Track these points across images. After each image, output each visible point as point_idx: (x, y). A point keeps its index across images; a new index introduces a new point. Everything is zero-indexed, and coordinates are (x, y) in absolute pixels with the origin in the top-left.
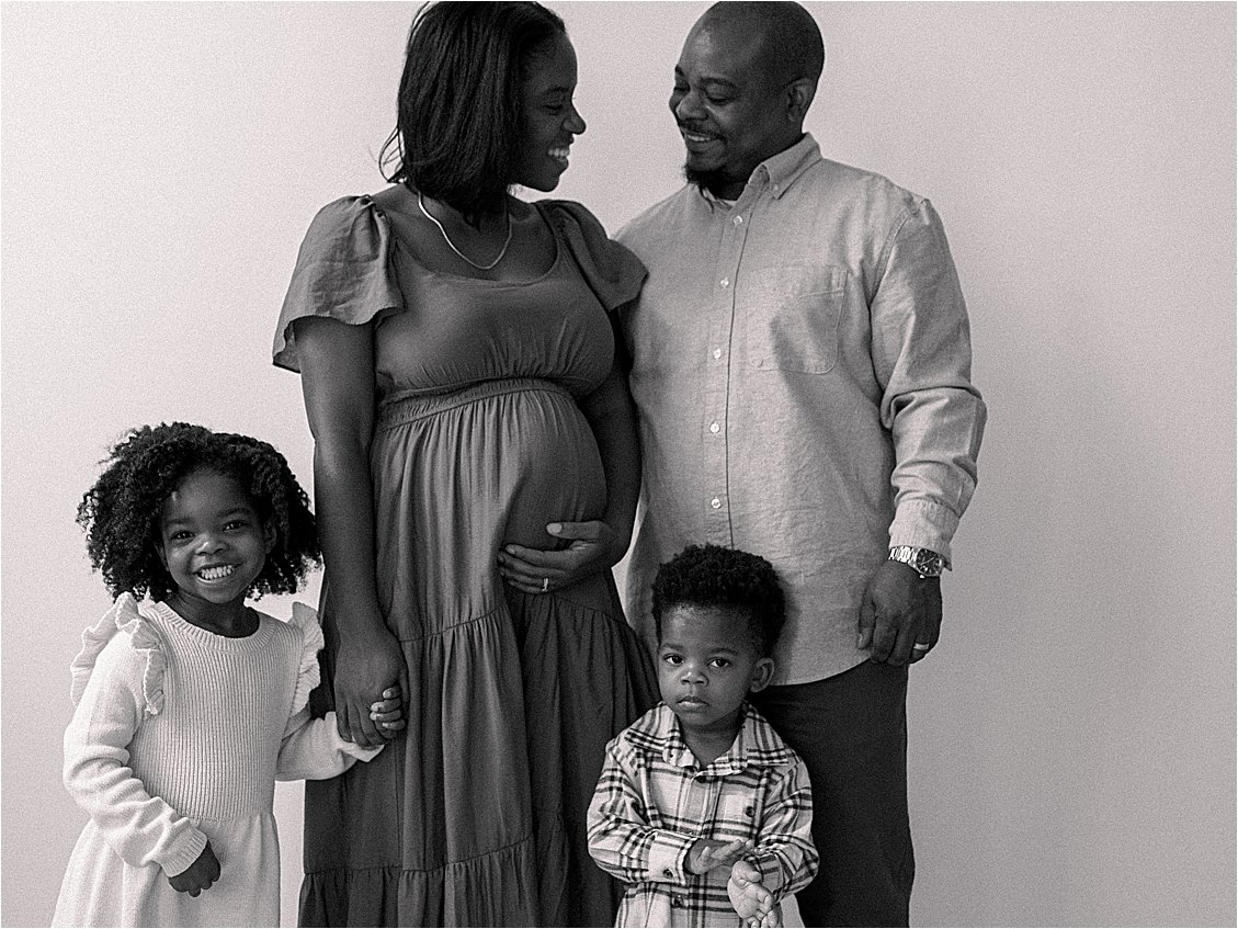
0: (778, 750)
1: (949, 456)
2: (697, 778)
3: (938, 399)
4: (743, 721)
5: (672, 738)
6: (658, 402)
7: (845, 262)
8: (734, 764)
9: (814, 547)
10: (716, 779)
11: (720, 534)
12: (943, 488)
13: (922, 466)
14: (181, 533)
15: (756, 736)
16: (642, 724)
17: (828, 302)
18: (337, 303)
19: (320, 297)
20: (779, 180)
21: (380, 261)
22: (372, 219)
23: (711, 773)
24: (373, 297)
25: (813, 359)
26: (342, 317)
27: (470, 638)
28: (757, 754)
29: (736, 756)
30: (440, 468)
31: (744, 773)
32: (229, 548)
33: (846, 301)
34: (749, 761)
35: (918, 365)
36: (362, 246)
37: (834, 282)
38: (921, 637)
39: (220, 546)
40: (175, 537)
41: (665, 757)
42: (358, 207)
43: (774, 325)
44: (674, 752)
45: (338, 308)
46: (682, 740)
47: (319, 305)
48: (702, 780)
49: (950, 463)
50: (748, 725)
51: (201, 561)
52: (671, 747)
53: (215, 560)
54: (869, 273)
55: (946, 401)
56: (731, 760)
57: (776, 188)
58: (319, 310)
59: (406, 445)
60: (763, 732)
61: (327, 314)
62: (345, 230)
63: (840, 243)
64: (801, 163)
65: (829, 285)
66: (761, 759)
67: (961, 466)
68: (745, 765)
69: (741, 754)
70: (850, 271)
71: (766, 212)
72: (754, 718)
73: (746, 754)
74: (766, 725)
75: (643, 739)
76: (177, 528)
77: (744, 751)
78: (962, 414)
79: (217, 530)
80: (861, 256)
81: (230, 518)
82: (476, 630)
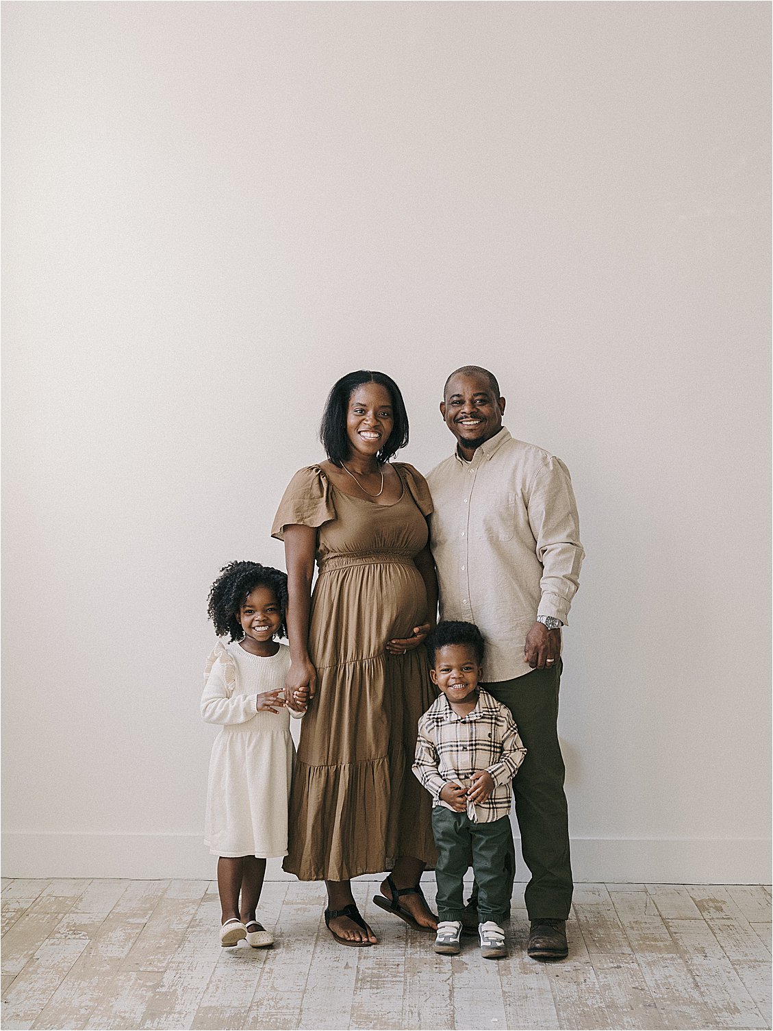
0: (495, 708)
1: (561, 574)
2: (462, 722)
3: (557, 548)
4: (479, 695)
5: (446, 709)
6: (440, 556)
7: (514, 490)
8: (477, 714)
9: (507, 619)
10: (471, 722)
11: (468, 615)
12: (559, 589)
13: (550, 579)
14: (249, 611)
15: (485, 700)
16: (432, 708)
17: (508, 508)
18: (306, 518)
19: (299, 515)
20: (489, 452)
21: (324, 498)
22: (320, 479)
23: (467, 719)
24: (321, 515)
25: (503, 535)
26: (308, 524)
27: (361, 667)
28: (487, 709)
29: (478, 711)
30: (352, 593)
31: (483, 718)
32: (268, 619)
33: (516, 506)
34: (484, 713)
35: (547, 535)
36: (316, 491)
37: (510, 500)
38: (549, 656)
39: (265, 618)
40: (246, 612)
41: (445, 719)
42: (314, 474)
43: (485, 520)
44: (448, 715)
45: (306, 520)
46: (450, 709)
47: (298, 519)
48: (464, 722)
49: (561, 577)
50: (481, 696)
51: (255, 624)
52: (446, 714)
53: (262, 624)
54: (526, 495)
55: (560, 549)
56: (476, 713)
57: (488, 455)
58: (298, 521)
59: (338, 580)
60: (488, 698)
61: (302, 523)
62: (309, 485)
63: (513, 482)
64: (499, 442)
65: (508, 500)
66: (488, 711)
67: (568, 579)
68: (482, 715)
69: (480, 710)
70: (517, 494)
71: (483, 467)
72: (484, 693)
73: (482, 710)
74: (489, 695)
75: (434, 715)
76: (247, 608)
77: (481, 708)
78: (568, 555)
79: (264, 611)
80: (521, 487)
81: (271, 607)
82: (364, 665)
